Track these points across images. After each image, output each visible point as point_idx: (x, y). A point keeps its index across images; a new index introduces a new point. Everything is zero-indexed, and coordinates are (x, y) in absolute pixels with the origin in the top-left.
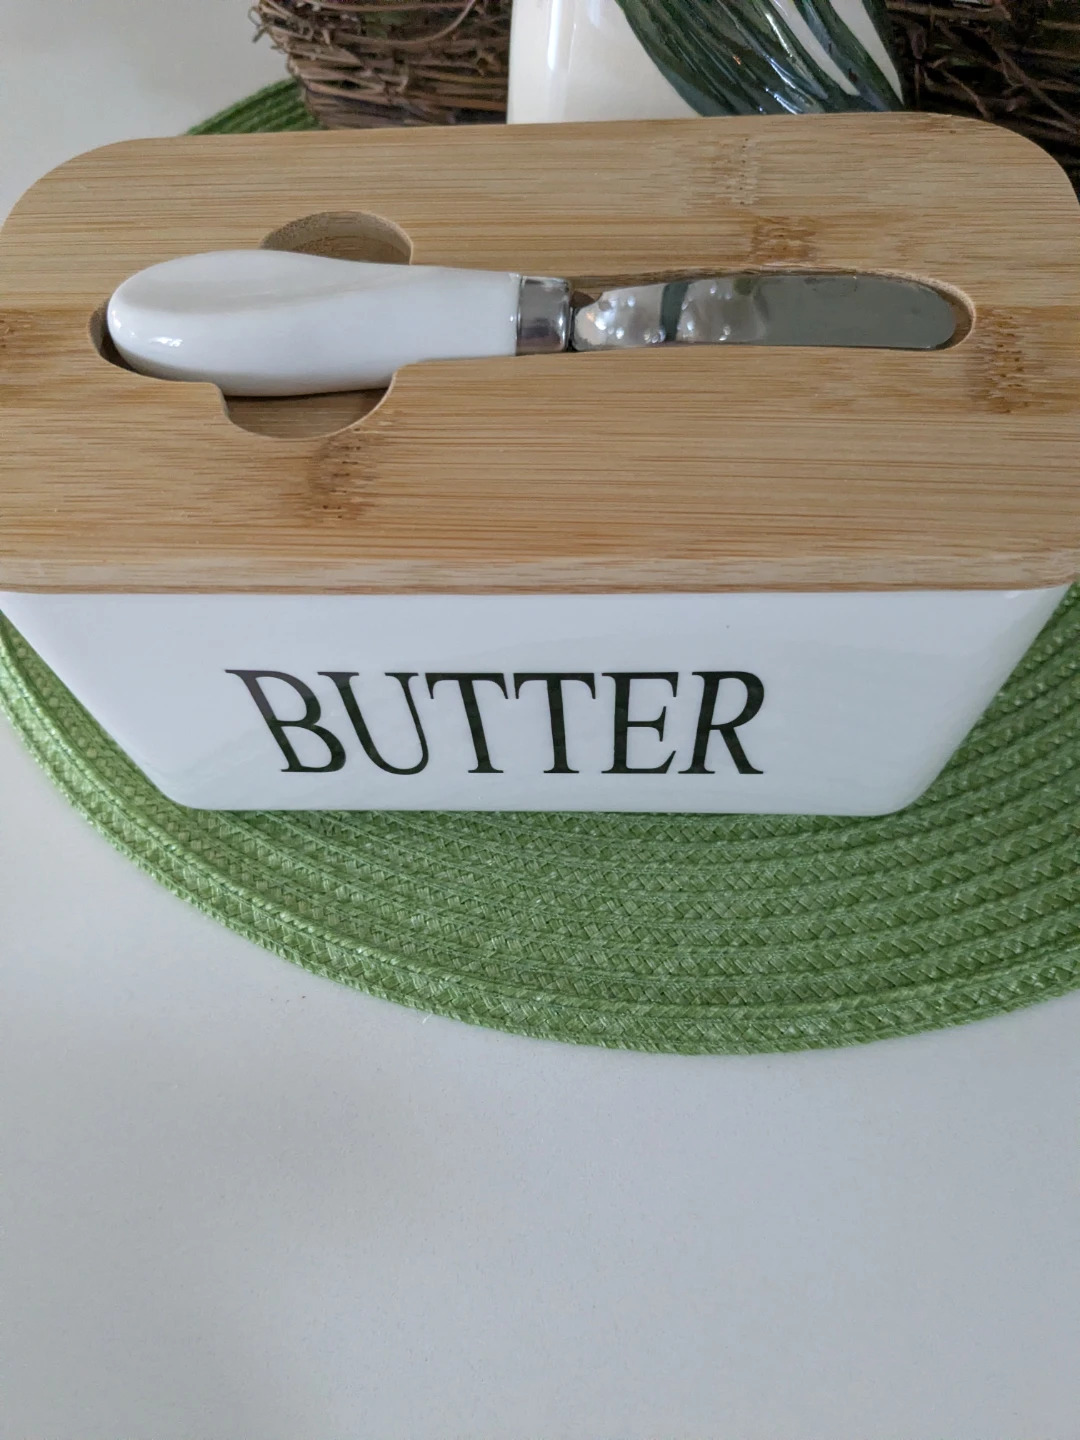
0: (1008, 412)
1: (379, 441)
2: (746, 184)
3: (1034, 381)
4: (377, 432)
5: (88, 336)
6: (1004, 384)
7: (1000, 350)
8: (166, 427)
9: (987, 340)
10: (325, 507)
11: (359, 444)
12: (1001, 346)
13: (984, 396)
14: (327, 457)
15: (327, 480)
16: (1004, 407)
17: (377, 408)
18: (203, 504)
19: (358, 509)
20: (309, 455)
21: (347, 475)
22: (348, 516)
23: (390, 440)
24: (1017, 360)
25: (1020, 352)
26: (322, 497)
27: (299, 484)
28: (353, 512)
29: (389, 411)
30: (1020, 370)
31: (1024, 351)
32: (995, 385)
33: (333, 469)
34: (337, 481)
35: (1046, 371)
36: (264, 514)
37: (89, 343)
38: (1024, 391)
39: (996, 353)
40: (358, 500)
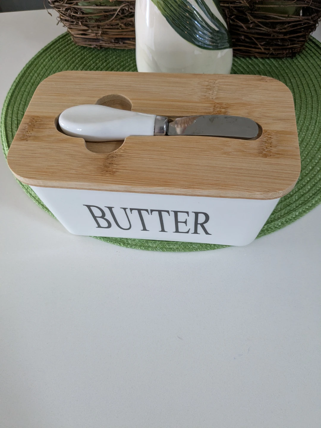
0: (266, 157)
1: (121, 156)
2: (214, 93)
3: (274, 150)
4: (119, 153)
5: (54, 124)
6: (266, 150)
7: (267, 141)
8: (71, 149)
9: (265, 139)
10: (107, 171)
11: (116, 156)
12: (267, 140)
13: (261, 153)
14: (108, 159)
15: (108, 165)
16: (265, 156)
17: (120, 147)
18: (79, 169)
19: (114, 172)
20: (104, 158)
21: (113, 164)
22: (112, 174)
23: (123, 156)
24: (271, 144)
25: (271, 142)
26: (106, 169)
27: (101, 165)
29: (123, 148)
30: (271, 147)
31: (273, 142)
32: (264, 150)
33: (109, 162)
34: (110, 165)
35: (277, 147)
36: (93, 172)
37: (54, 126)
38: (271, 152)
39: (266, 142)
40: (114, 170)
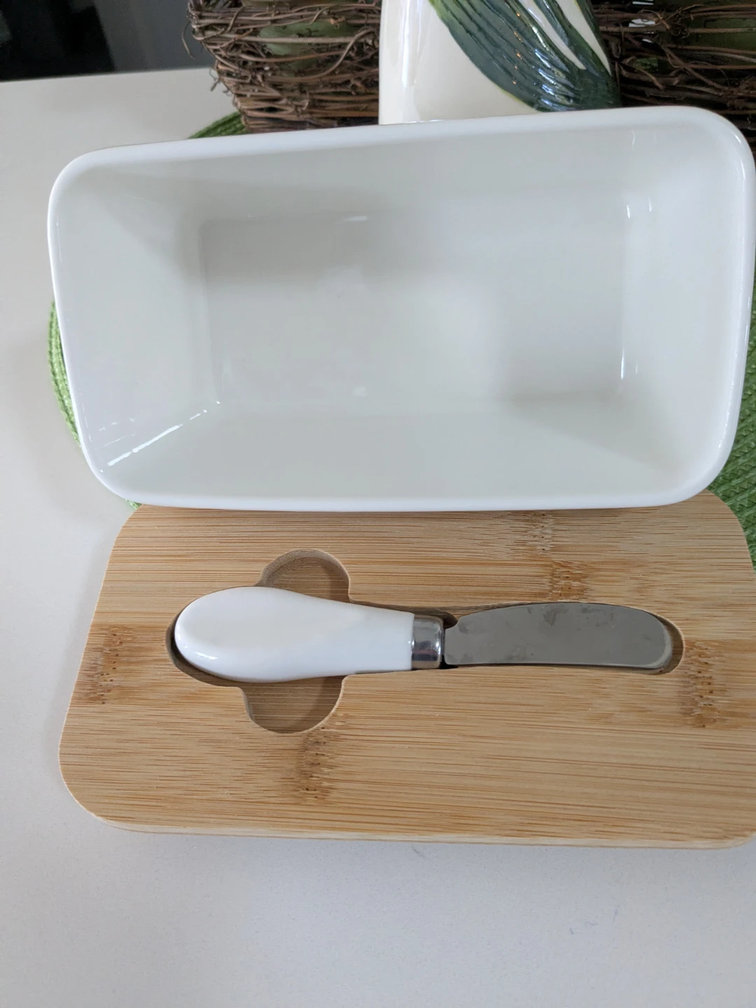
0: (704, 726)
1: (336, 738)
2: (546, 534)
3: (721, 702)
4: (334, 730)
5: (165, 648)
6: (702, 704)
7: (700, 675)
8: (212, 723)
9: (693, 668)
10: (307, 789)
11: (324, 740)
12: (700, 672)
13: (688, 713)
14: (307, 749)
15: (307, 768)
16: (701, 722)
17: (333, 711)
18: (237, 785)
19: (326, 791)
20: (297, 747)
21: (319, 764)
22: (320, 796)
23: (342, 737)
24: (709, 684)
25: (710, 678)
26: (305, 781)
27: (291, 770)
28: (322, 793)
29: (341, 714)
30: (711, 692)
31: (714, 677)
32: (696, 704)
33: (310, 759)
34: (314, 769)
35: (727, 694)
36: (273, 794)
37: (166, 654)
38: (714, 710)
39: (697, 678)
40: (325, 784)
